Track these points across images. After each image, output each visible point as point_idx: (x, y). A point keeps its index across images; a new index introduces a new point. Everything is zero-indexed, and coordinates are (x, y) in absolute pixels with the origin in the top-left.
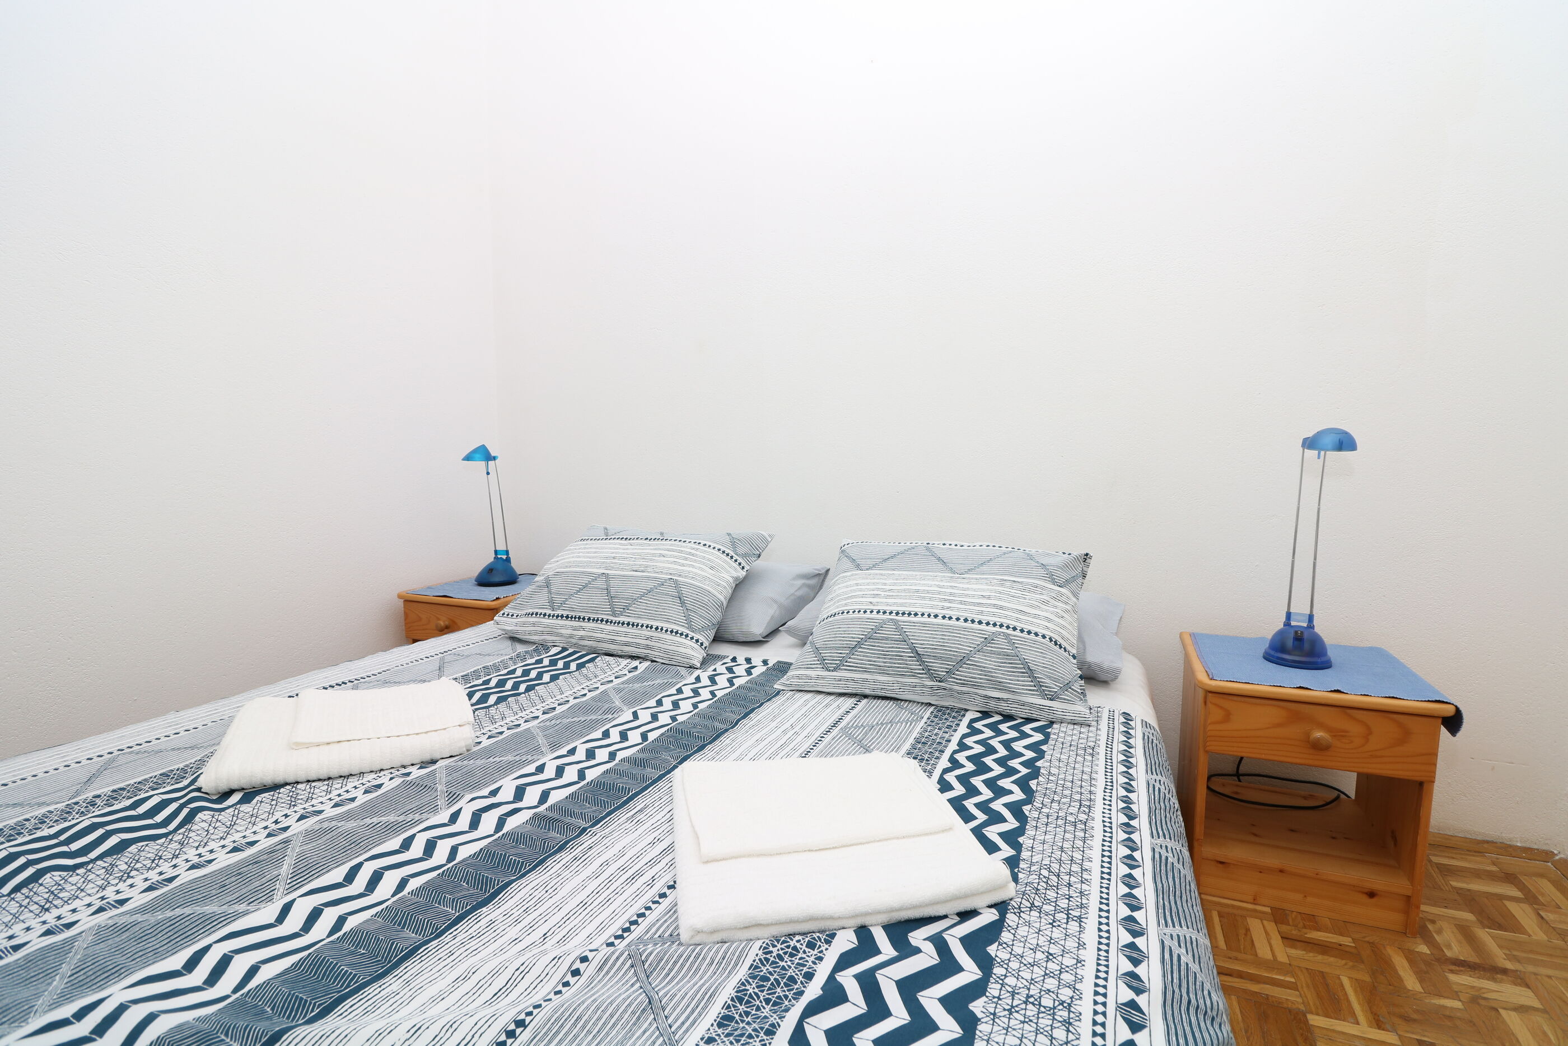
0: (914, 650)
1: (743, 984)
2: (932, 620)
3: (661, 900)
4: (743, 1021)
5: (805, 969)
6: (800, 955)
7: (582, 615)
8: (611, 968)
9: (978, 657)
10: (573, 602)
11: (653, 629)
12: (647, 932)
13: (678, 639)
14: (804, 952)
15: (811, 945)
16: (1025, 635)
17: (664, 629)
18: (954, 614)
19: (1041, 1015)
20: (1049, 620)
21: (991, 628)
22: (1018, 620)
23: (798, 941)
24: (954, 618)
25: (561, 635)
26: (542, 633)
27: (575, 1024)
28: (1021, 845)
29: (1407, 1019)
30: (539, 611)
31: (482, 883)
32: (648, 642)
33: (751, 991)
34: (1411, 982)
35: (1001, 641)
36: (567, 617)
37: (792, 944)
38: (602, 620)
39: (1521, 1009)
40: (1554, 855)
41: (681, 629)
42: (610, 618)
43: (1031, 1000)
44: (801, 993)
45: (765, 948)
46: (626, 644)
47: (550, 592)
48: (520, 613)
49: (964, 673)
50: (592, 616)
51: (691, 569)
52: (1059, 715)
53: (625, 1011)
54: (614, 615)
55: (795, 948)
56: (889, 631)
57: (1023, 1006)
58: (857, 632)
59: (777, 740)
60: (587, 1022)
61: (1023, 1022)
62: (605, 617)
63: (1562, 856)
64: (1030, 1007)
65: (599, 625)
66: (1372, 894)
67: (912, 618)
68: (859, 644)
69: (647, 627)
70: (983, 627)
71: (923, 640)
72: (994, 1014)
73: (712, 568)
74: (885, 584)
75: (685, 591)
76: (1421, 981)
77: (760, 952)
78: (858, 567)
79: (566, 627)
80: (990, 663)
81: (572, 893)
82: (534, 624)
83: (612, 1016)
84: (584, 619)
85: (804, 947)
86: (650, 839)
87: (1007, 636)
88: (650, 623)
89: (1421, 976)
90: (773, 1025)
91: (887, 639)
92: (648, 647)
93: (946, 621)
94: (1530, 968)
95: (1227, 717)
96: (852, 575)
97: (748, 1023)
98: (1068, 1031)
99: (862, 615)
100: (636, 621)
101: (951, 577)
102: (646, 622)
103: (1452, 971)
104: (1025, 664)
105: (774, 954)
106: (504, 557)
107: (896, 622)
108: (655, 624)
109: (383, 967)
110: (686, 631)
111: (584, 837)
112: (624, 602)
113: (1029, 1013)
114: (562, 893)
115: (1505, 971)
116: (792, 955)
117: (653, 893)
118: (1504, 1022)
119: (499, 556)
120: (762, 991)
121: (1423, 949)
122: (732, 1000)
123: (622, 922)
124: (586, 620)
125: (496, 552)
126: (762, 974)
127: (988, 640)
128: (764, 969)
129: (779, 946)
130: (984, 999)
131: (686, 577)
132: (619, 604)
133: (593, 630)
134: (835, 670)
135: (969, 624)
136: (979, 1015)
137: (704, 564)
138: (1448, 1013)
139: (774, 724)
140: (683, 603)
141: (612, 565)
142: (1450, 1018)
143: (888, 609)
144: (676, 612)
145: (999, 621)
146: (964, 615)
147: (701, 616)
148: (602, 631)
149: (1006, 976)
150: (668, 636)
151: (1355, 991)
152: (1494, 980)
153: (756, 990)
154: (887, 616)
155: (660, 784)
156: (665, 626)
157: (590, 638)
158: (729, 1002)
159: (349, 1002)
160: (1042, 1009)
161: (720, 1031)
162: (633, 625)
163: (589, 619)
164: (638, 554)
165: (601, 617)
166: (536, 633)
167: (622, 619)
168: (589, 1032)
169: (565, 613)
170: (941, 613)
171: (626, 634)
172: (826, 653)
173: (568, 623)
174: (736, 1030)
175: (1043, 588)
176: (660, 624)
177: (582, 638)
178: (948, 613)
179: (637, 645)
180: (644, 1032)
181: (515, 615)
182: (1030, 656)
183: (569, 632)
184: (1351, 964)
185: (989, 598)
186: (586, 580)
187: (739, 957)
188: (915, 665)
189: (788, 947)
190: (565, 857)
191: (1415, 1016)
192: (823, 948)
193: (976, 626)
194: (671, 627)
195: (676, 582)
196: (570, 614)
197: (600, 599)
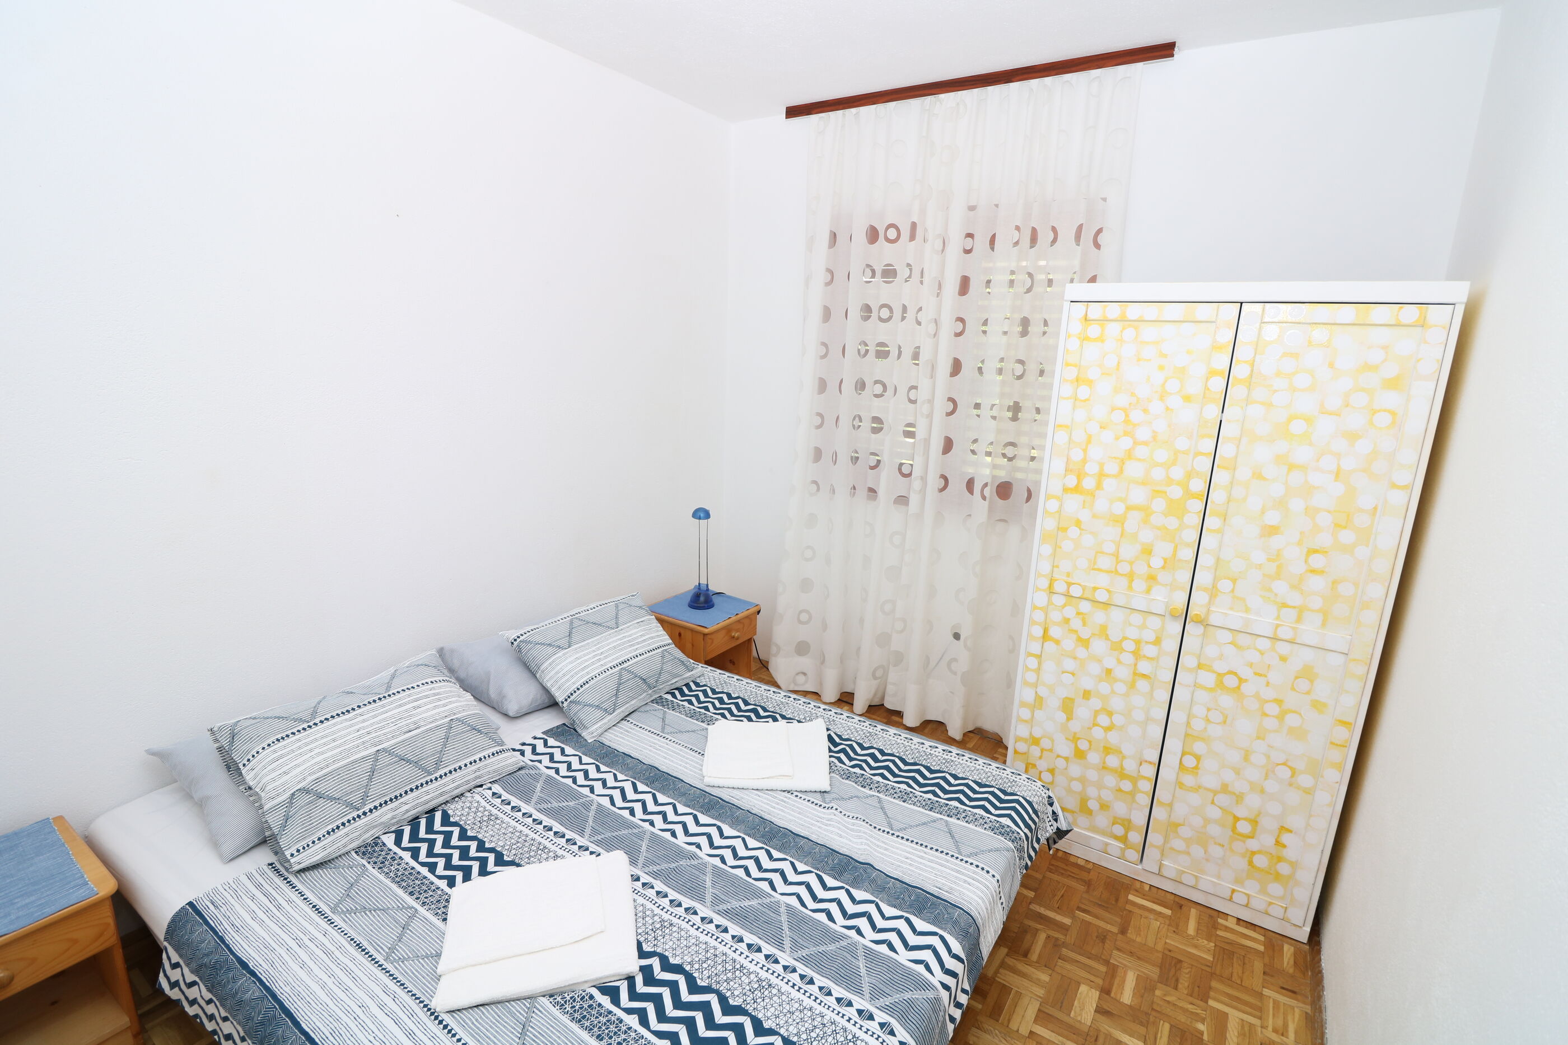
0: (641, 678)
7: (397, 793)
10: (376, 789)
11: (478, 762)
13: (500, 757)
17: (487, 757)
25: (377, 827)
30: (344, 820)
32: (476, 775)
38: (422, 785)
41: (498, 749)
42: (428, 778)
47: (334, 799)
50: (408, 788)
54: (430, 774)
56: (626, 676)
62: (423, 781)
65: (421, 790)
68: (618, 690)
69: (470, 764)
74: (594, 651)
84: (401, 795)
88: (472, 759)
91: (627, 680)
92: (476, 778)
100: (456, 766)
102: (467, 762)
108: (477, 757)
112: (432, 760)
124: (404, 795)
132: (429, 763)
133: (418, 798)
134: (614, 712)
140: (480, 731)
144: (482, 740)
148: (427, 793)
150: (492, 760)
156: (485, 754)
162: (455, 770)
163: (406, 793)
165: (418, 783)
167: (442, 772)
169: (376, 804)
171: (453, 781)
173: (386, 808)
176: (481, 756)
177: (407, 811)
179: (468, 782)
186: (364, 767)
188: (645, 686)
194: (490, 752)
195: (455, 720)
196: (382, 801)
197: (407, 773)
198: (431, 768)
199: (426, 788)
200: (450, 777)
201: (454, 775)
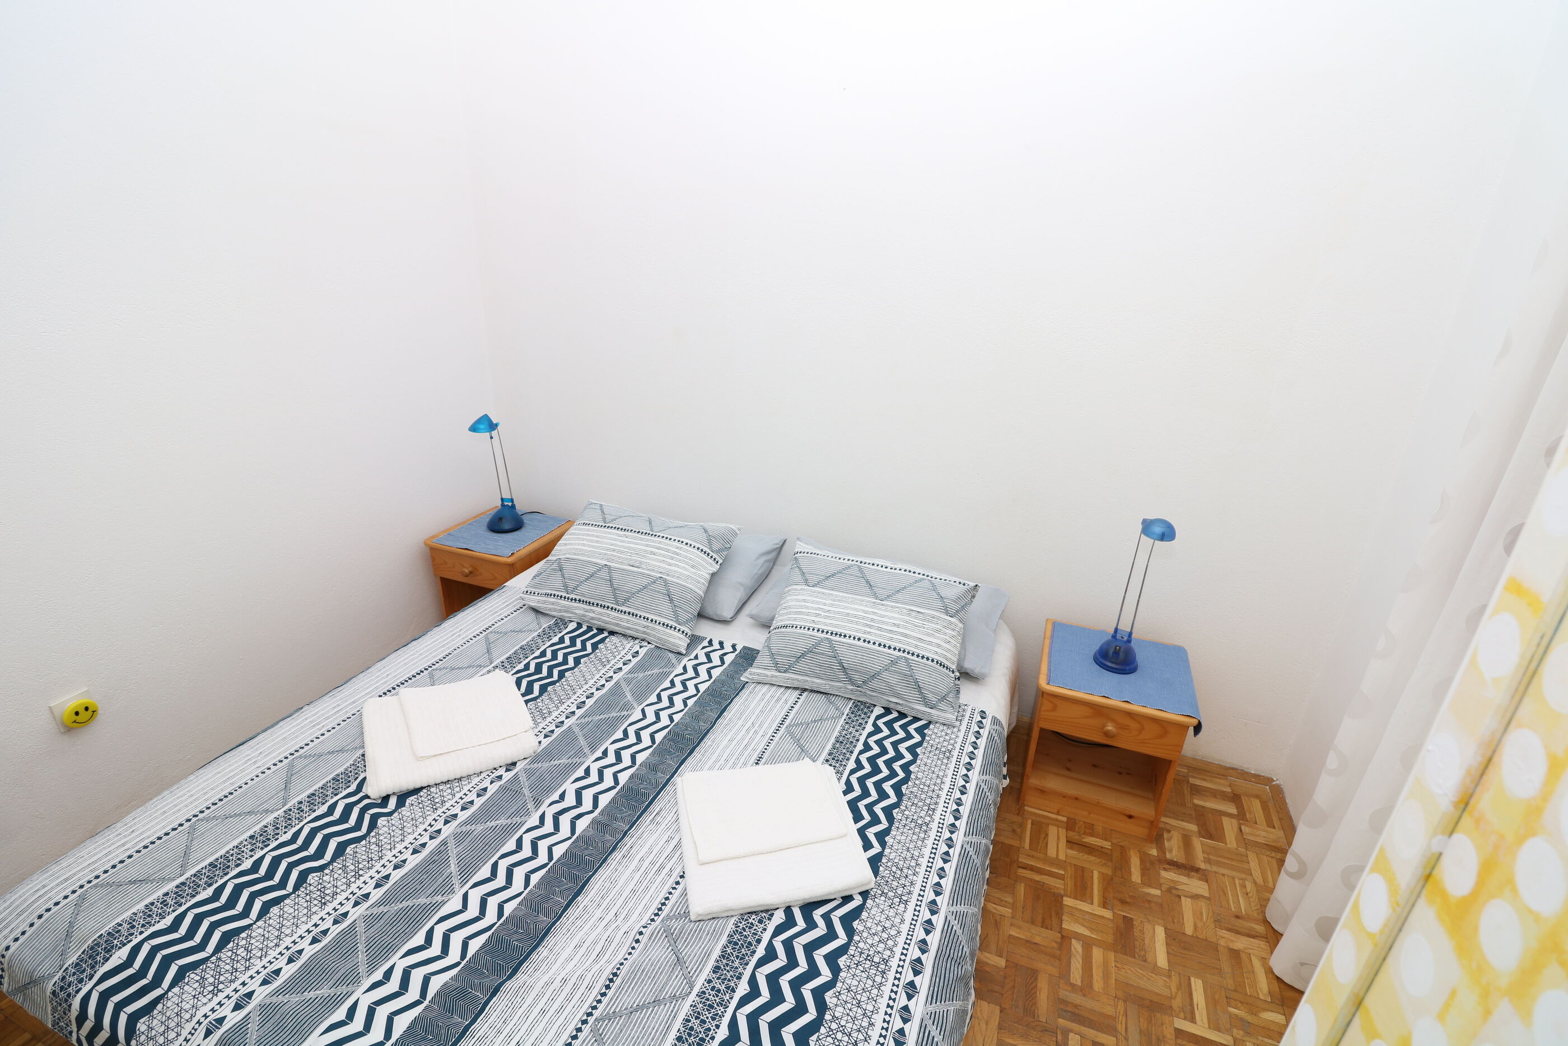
0: (841, 664)
1: (725, 947)
2: (856, 642)
3: (677, 887)
4: (725, 969)
5: (757, 937)
6: (754, 928)
7: (592, 601)
8: (655, 938)
9: (885, 675)
10: (584, 588)
11: (649, 621)
12: (671, 911)
13: (668, 631)
14: (757, 926)
15: (760, 922)
16: (919, 659)
17: (658, 622)
18: (872, 638)
19: (872, 967)
20: (939, 646)
21: (896, 653)
22: (916, 647)
23: (754, 919)
24: (872, 642)
25: (576, 614)
26: (560, 611)
27: (642, 974)
28: (886, 843)
29: (1123, 902)
30: (557, 593)
31: (575, 879)
32: (645, 630)
33: (729, 951)
34: (1136, 876)
35: (902, 664)
36: (580, 601)
37: (750, 921)
38: (608, 607)
39: (1196, 897)
40: (1273, 780)
41: (671, 623)
42: (615, 606)
43: (869, 958)
44: (754, 952)
45: (736, 924)
46: (628, 628)
47: (563, 576)
48: (540, 591)
49: (875, 684)
50: (600, 603)
51: (676, 569)
52: (935, 718)
53: (666, 965)
54: (617, 604)
55: (752, 924)
56: (824, 648)
57: (864, 962)
58: (802, 645)
59: (743, 739)
60: (648, 972)
61: (862, 971)
62: (611, 605)
63: (1278, 782)
64: (868, 962)
65: (606, 611)
66: (1130, 817)
67: (842, 639)
68: (803, 655)
69: (644, 618)
70: (891, 651)
71: (848, 657)
72: (849, 966)
73: (693, 567)
74: (825, 604)
75: (672, 590)
76: (1143, 875)
77: (733, 927)
78: (806, 582)
79: (579, 609)
80: (893, 679)
81: (626, 883)
82: (553, 604)
83: (659, 968)
84: (593, 604)
85: (756, 923)
86: (665, 838)
87: (906, 659)
88: (647, 615)
89: (1144, 871)
90: (740, 974)
91: (823, 654)
92: (645, 633)
93: (866, 645)
94: (1215, 868)
95: (1055, 708)
96: (801, 589)
97: (728, 971)
98: (883, 977)
99: (806, 631)
100: (636, 612)
101: (874, 603)
102: (643, 614)
103: (1165, 869)
104: (916, 682)
105: (741, 928)
106: (510, 504)
107: (830, 641)
108: (651, 617)
109: (535, 941)
110: (675, 624)
111: (626, 839)
112: (626, 595)
113: (866, 966)
114: (621, 883)
115: (1198, 870)
116: (750, 928)
117: (671, 882)
118: (1181, 906)
119: (506, 504)
120: (735, 951)
121: (1154, 852)
122: (720, 957)
123: (656, 904)
124: (595, 605)
125: (502, 499)
126: (734, 940)
127: (893, 663)
128: (735, 937)
129: (743, 923)
130: (846, 956)
131: (673, 576)
132: (621, 596)
133: (601, 614)
134: (785, 672)
135: (881, 649)
136: (842, 967)
137: (687, 563)
138: (1149, 898)
139: (740, 722)
140: (671, 600)
141: (613, 558)
142: (1149, 902)
143: (826, 628)
144: (666, 607)
145: (903, 647)
146: (879, 640)
147: (685, 611)
148: (609, 615)
149: (859, 942)
150: (660, 628)
151: (1099, 882)
152: (1188, 876)
153: (732, 951)
154: (824, 635)
155: (668, 788)
156: (659, 619)
157: (599, 620)
158: (718, 958)
159: (525, 965)
160: (873, 964)
161: (714, 976)
162: (633, 615)
163: (598, 605)
164: (633, 549)
165: (607, 604)
166: (555, 610)
167: (624, 609)
168: (649, 977)
169: (578, 598)
170: (863, 636)
171: (628, 621)
172: (779, 659)
173: (580, 605)
174: (722, 975)
175: (939, 618)
176: (655, 618)
177: (592, 618)
178: (868, 637)
179: (637, 631)
180: (677, 976)
181: (537, 593)
182: (921, 676)
183: (582, 612)
184: (1104, 862)
185: (898, 626)
186: (592, 569)
187: (722, 930)
188: (842, 676)
189: (748, 923)
190: (617, 855)
191: (1128, 900)
192: (767, 923)
193: (886, 650)
194: (663, 620)
195: (665, 580)
196: (582, 598)
197: (605, 589)
198: (621, 601)
199: (609, 612)
200: (626, 617)
201: (630, 618)
